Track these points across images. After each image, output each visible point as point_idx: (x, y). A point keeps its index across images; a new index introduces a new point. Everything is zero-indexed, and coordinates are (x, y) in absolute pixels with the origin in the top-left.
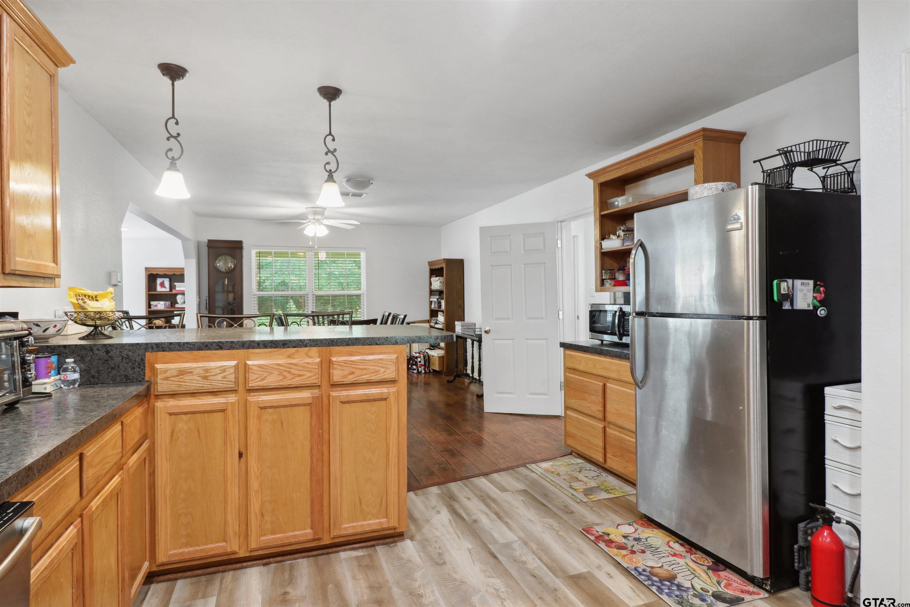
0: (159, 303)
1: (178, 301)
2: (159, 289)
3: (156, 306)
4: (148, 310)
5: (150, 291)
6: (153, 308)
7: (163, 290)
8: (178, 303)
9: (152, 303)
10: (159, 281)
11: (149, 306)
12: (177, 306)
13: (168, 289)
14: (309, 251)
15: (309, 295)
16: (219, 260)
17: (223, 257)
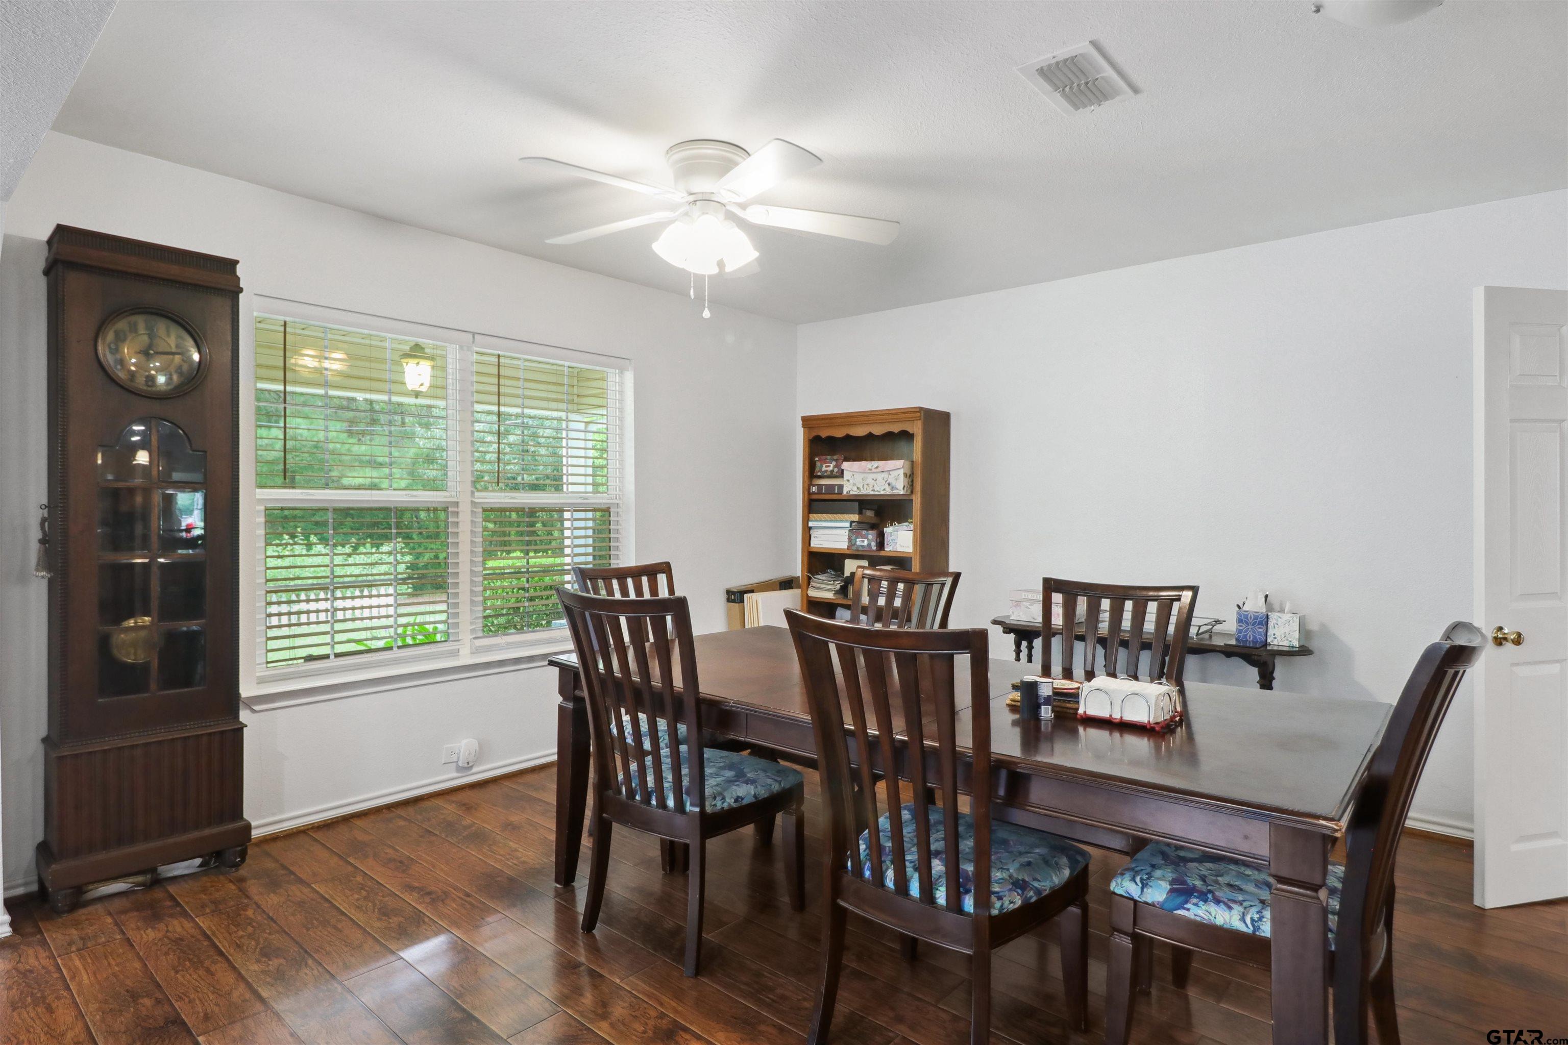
14: (461, 348)
15: (460, 504)
16: (117, 333)
17: (140, 321)
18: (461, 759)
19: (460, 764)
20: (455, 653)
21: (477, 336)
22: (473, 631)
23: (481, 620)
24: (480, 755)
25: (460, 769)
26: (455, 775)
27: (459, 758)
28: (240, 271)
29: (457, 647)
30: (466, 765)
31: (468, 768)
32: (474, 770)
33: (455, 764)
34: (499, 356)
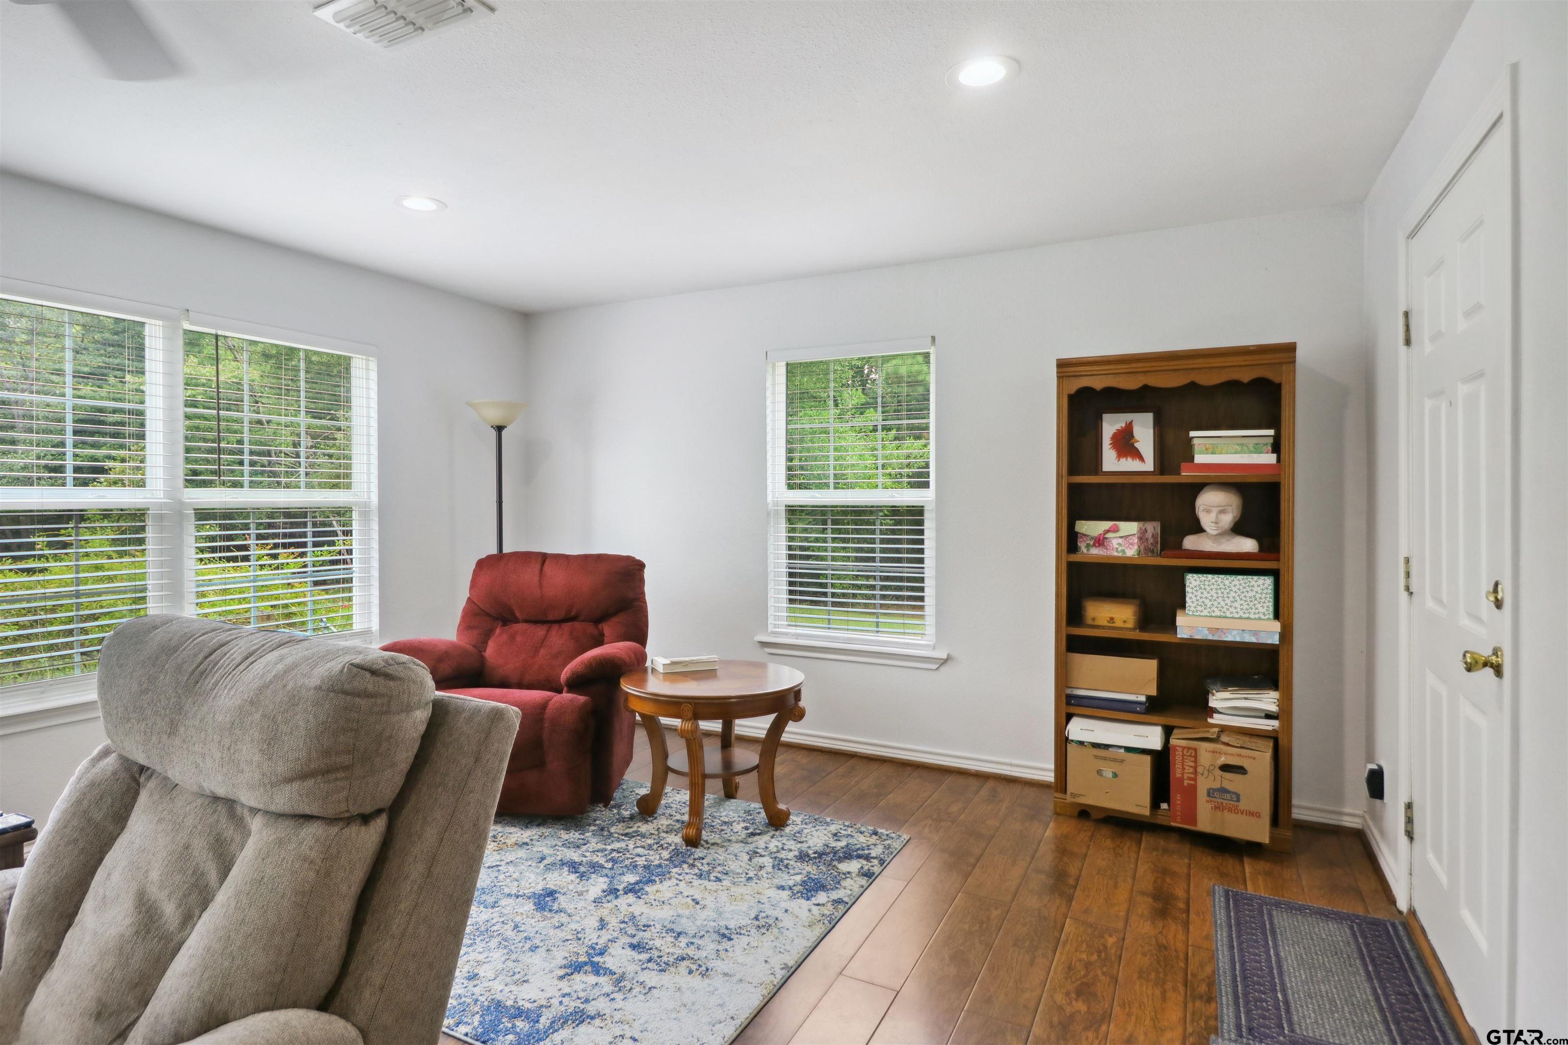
0: (1115, 530)
1: (1206, 520)
2: (1111, 461)
3: (1100, 541)
4: (1065, 557)
5: (1078, 474)
6: (1090, 553)
7: (1129, 465)
8: (1198, 529)
9: (1085, 526)
10: (1111, 425)
11: (1073, 541)
12: (1190, 542)
13: (1148, 465)
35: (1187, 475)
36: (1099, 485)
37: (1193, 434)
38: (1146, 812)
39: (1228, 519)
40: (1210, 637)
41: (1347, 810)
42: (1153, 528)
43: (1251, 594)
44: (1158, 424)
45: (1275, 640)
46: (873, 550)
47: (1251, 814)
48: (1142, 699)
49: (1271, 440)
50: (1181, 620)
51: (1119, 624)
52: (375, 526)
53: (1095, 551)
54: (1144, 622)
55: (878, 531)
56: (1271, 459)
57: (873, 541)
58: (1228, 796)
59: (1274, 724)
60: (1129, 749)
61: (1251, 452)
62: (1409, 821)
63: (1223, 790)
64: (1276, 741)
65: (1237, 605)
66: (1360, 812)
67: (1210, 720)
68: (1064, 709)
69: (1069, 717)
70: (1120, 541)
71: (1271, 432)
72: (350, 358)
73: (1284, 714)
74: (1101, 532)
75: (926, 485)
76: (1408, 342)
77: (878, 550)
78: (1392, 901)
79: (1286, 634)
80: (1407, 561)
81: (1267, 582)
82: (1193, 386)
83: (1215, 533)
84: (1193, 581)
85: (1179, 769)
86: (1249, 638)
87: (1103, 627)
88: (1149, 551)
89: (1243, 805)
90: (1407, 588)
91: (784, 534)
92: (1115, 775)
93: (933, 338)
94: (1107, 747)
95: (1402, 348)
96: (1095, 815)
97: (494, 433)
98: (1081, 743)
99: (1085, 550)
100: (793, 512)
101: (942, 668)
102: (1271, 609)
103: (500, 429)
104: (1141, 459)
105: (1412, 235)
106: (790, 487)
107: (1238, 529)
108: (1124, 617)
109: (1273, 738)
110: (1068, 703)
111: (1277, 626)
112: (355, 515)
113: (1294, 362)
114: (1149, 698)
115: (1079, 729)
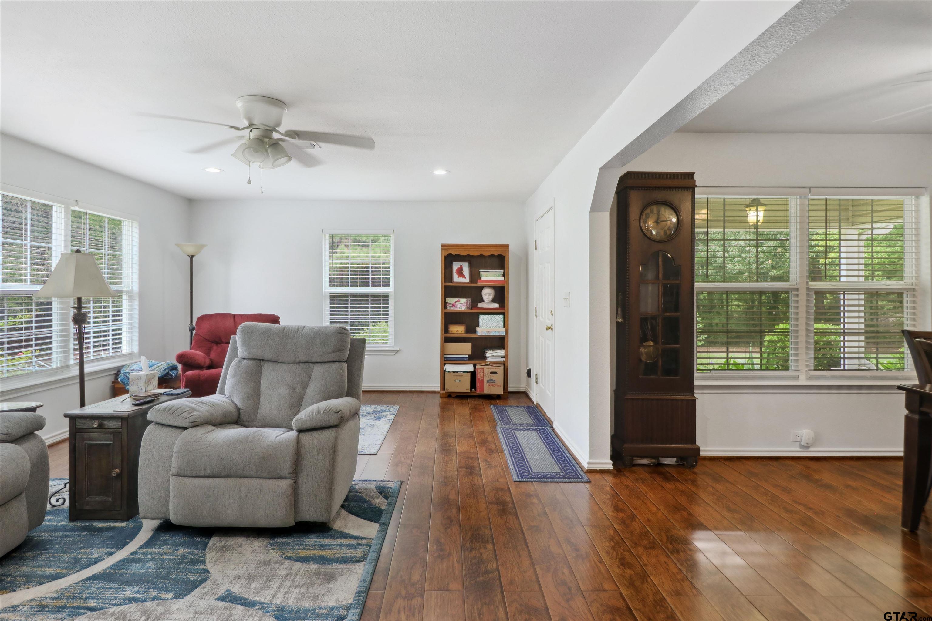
0: (459, 301)
1: (485, 297)
2: (456, 279)
3: (454, 305)
4: (444, 310)
5: (447, 283)
6: (451, 309)
7: (461, 280)
8: (482, 300)
9: (449, 300)
10: (456, 266)
11: (445, 305)
12: (480, 305)
13: (467, 280)
14: (800, 197)
15: (800, 289)
16: (646, 214)
17: (655, 208)
18: (803, 440)
19: (802, 443)
20: (797, 378)
21: (812, 189)
22: (807, 366)
23: (813, 360)
24: (816, 441)
25: (802, 446)
26: (798, 449)
27: (801, 440)
28: (696, 177)
29: (797, 374)
30: (806, 445)
31: (806, 447)
32: (811, 449)
33: (798, 443)
34: (826, 199)
35: (479, 284)
36: (452, 286)
37: (481, 270)
38: (469, 391)
39: (491, 297)
40: (487, 334)
41: (522, 386)
42: (469, 300)
43: (498, 320)
44: (470, 266)
45: (504, 334)
46: (368, 311)
47: (498, 386)
48: (467, 356)
49: (502, 273)
50: (478, 329)
51: (460, 332)
52: (137, 303)
53: (452, 309)
54: (468, 331)
55: (370, 304)
56: (502, 279)
57: (368, 307)
58: (492, 381)
59: (504, 359)
60: (464, 372)
61: (497, 277)
62: (537, 379)
63: (491, 380)
64: (504, 364)
65: (494, 324)
66: (525, 386)
67: (486, 361)
68: (444, 362)
69: (445, 364)
70: (460, 305)
71: (503, 271)
72: (120, 222)
73: (506, 357)
74: (454, 302)
75: (389, 286)
76: (536, 249)
77: (370, 311)
78: (533, 403)
79: (507, 332)
80: (536, 308)
81: (502, 316)
82: (481, 256)
83: (487, 302)
84: (481, 317)
85: (479, 376)
86: (497, 334)
87: (455, 334)
88: (468, 308)
89: (496, 384)
90: (536, 316)
91: (328, 305)
92: (460, 381)
93: (394, 230)
94: (457, 372)
95: (535, 250)
96: (453, 395)
97: (189, 259)
98: (449, 372)
99: (449, 308)
100: (333, 297)
101: (396, 354)
102: (503, 325)
103: (192, 257)
104: (465, 278)
105: (537, 220)
106: (331, 286)
107: (494, 301)
108: (461, 330)
109: (503, 364)
110: (445, 360)
111: (504, 330)
112: (125, 297)
113: (508, 250)
114: (469, 355)
115: (448, 368)
